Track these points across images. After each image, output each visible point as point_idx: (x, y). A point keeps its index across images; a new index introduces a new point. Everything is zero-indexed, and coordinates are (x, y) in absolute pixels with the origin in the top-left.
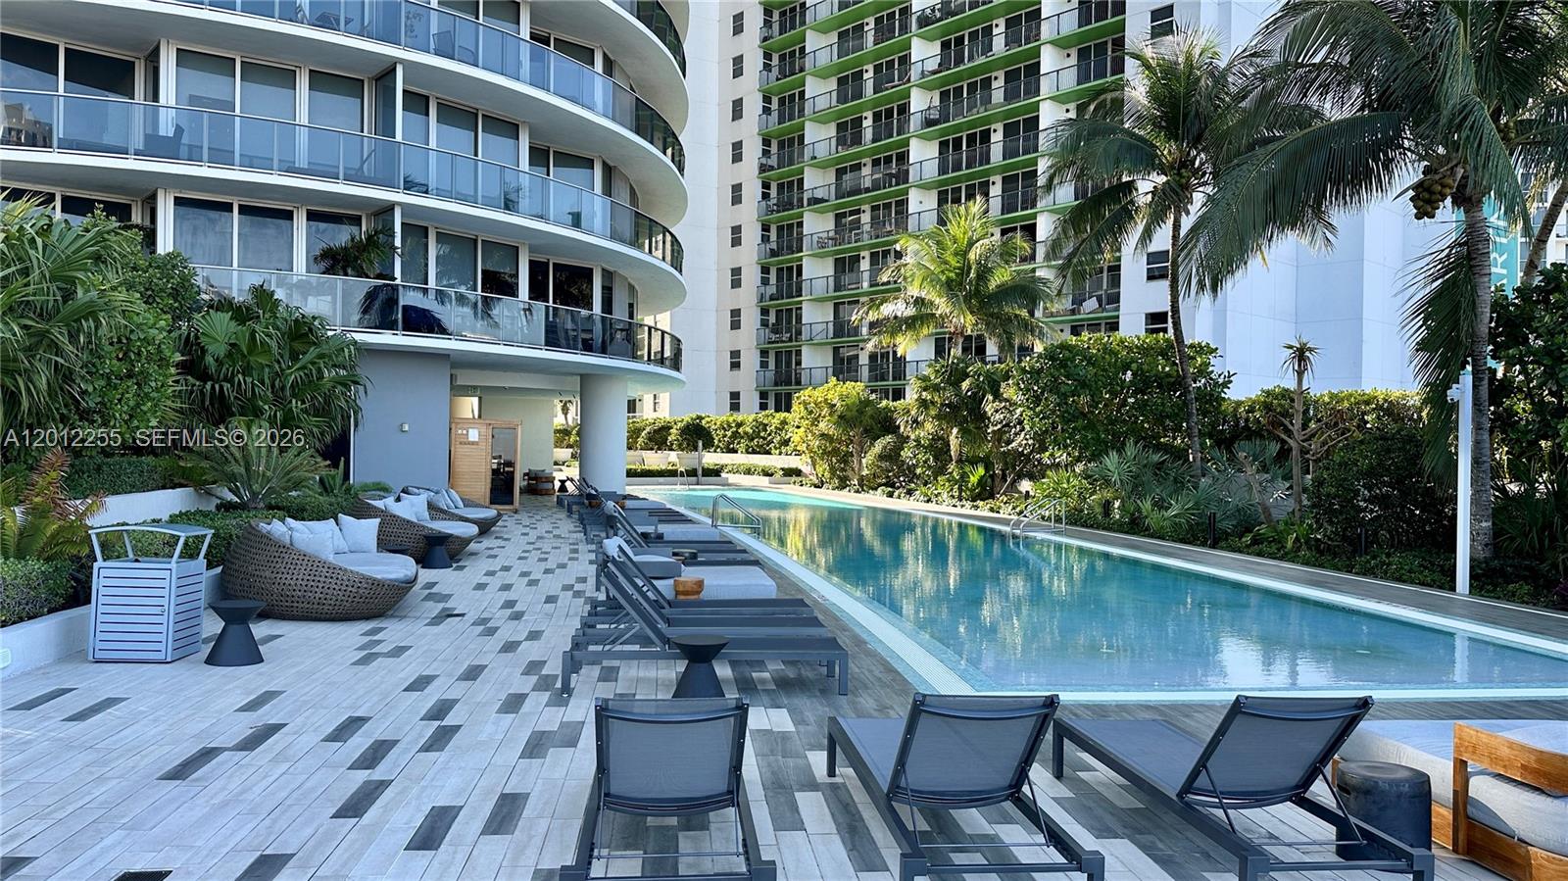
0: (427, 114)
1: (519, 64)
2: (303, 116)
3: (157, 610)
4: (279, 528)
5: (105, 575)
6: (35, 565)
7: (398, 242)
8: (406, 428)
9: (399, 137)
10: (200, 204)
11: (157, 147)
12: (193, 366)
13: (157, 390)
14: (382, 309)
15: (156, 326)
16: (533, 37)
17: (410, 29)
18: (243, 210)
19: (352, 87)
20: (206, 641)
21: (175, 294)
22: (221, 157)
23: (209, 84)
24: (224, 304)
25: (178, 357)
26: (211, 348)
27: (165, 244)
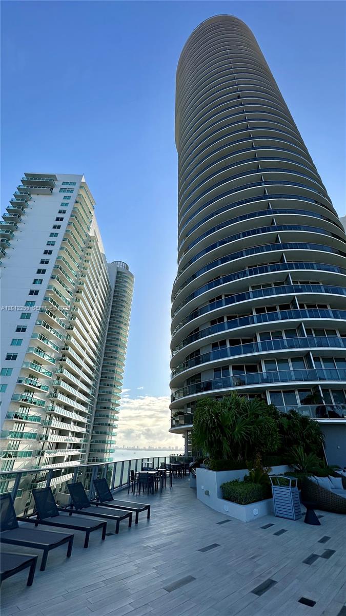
0: (320, 361)
1: (340, 344)
2: (291, 368)
3: (289, 502)
4: (313, 479)
5: (275, 489)
6: (259, 485)
7: (322, 396)
8: (339, 447)
9: (315, 368)
10: (275, 392)
11: (264, 381)
12: (282, 431)
13: (275, 438)
14: (322, 413)
15: (272, 422)
16: (341, 336)
17: (310, 343)
18: (284, 392)
19: (300, 359)
20: (303, 514)
21: (274, 414)
22: (277, 381)
23: (271, 366)
24: (284, 415)
25: (278, 429)
26: (285, 426)
27: (269, 403)
